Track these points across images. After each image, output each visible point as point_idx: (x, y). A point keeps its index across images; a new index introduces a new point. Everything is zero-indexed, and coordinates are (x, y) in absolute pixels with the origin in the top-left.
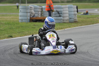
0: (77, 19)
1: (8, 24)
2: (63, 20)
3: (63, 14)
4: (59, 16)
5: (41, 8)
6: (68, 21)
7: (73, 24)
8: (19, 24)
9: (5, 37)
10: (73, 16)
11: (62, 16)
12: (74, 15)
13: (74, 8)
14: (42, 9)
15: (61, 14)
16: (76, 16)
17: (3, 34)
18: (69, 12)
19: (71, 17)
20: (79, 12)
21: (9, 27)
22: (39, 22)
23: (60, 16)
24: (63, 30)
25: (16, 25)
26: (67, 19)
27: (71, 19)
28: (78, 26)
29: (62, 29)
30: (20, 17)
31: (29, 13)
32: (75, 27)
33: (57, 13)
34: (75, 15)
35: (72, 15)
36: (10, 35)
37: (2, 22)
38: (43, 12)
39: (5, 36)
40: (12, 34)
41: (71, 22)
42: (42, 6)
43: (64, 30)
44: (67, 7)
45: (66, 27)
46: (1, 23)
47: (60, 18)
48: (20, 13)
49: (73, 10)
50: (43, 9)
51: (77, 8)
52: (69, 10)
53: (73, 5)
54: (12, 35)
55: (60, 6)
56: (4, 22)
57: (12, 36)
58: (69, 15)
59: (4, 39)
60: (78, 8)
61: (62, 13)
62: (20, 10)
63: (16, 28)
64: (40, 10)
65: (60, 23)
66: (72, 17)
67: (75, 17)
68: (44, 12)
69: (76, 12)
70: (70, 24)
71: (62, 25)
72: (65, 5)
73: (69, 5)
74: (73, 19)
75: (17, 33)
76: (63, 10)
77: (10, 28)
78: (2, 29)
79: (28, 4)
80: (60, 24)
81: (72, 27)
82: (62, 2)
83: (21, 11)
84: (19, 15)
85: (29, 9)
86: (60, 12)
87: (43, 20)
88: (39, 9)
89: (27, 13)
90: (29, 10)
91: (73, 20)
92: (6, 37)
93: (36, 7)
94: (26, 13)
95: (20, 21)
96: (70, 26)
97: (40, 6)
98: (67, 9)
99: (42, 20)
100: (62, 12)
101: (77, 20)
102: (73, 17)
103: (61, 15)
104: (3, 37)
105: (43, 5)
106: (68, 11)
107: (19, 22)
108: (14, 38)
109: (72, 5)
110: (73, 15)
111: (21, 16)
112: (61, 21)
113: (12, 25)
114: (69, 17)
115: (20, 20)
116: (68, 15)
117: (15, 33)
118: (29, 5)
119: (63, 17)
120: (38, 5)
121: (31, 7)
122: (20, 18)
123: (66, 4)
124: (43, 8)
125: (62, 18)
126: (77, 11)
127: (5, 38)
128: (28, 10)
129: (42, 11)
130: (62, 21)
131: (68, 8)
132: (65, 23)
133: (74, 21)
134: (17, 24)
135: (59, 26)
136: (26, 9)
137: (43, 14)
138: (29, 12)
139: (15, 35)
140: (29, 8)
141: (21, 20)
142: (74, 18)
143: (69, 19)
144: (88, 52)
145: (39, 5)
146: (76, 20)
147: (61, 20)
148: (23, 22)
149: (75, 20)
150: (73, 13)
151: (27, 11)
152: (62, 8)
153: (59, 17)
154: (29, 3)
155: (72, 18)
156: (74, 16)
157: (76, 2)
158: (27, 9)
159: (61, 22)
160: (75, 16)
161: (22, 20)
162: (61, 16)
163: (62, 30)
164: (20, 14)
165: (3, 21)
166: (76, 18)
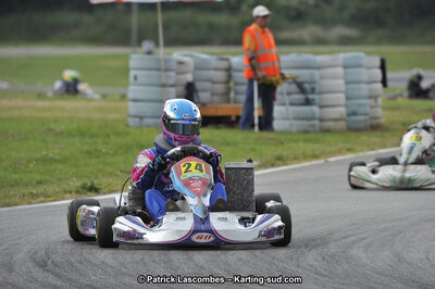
0: (383, 116)
1: (82, 134)
2: (321, 120)
3: (320, 93)
4: (302, 101)
5: (224, 64)
6: (342, 125)
7: (364, 137)
8: (127, 134)
9: (65, 192)
10: (363, 101)
11: (317, 101)
12: (370, 97)
13: (369, 68)
14: (229, 70)
15: (313, 91)
16: (380, 101)
17: (60, 179)
18: (347, 83)
19: (355, 108)
20: (390, 84)
21: (85, 148)
22: (218, 128)
23: (308, 102)
24: (321, 161)
25: (113, 138)
26: (337, 116)
27: (354, 114)
28: (385, 147)
29: (315, 157)
30: (131, 104)
31: (173, 86)
32: (372, 149)
33: (294, 88)
34: (375, 98)
35: (359, 98)
36: (89, 184)
37: (52, 126)
38: (232, 84)
39: (67, 188)
40: (97, 178)
41: (354, 129)
42: (227, 60)
43: (327, 162)
44: (341, 62)
45: (333, 148)
46: (49, 130)
47: (306, 109)
48: (131, 88)
49: (364, 74)
50: (236, 70)
51: (383, 67)
52: (346, 74)
53: (368, 53)
54: (96, 182)
55: (310, 57)
56: (63, 127)
57: (97, 186)
58: (348, 98)
59: (63, 199)
60: (388, 67)
61: (317, 91)
62: (132, 73)
63: (115, 154)
64: (221, 76)
65: (306, 132)
66: (360, 105)
67: (372, 107)
68: (236, 84)
69: (380, 85)
70: (353, 135)
71: (317, 141)
72: (331, 53)
73: (349, 55)
74: (366, 114)
75: (119, 173)
76: (322, 78)
77: (88, 152)
78: (51, 155)
79: (169, 50)
80: (308, 136)
81: (362, 151)
82: (320, 42)
83: (136, 78)
84: (131, 95)
85: (171, 70)
86: (307, 86)
87: (233, 118)
88: (216, 69)
89: (164, 86)
90: (173, 74)
91: (365, 121)
92: (70, 192)
93: (204, 60)
94: (159, 89)
95: (131, 121)
96: (349, 145)
97: (222, 59)
98: (340, 70)
99: (229, 117)
100: (317, 86)
101: (383, 121)
102: (365, 105)
103: (311, 96)
104: (58, 189)
105: (235, 55)
106: (345, 79)
107: (127, 125)
108: (104, 194)
109: (362, 55)
110: (364, 98)
111: (135, 100)
112: (312, 122)
113: (99, 140)
114: (346, 106)
115: (135, 117)
116: (342, 96)
117: (110, 174)
118: (171, 54)
119: (321, 107)
120: (212, 54)
121: (181, 63)
122: (133, 108)
123: (334, 48)
124: (234, 66)
125: (315, 109)
126: (384, 82)
127: (68, 195)
128: (169, 73)
129: (230, 77)
130: (317, 122)
131: (345, 67)
132: (328, 131)
133: (369, 123)
134: (117, 134)
135: (301, 144)
136: (159, 70)
137: (232, 95)
138: (172, 82)
139: (110, 180)
140: (174, 66)
141: (137, 120)
142: (368, 110)
143: (349, 115)
144: (427, 258)
145: (217, 54)
146: (376, 118)
147: (313, 119)
148: (148, 126)
149: (374, 122)
150: (365, 89)
151: (163, 81)
152: (319, 68)
153: (302, 104)
154: (172, 42)
155: (361, 110)
156: (367, 101)
157: (379, 41)
158: (166, 70)
159: (312, 126)
160: (372, 102)
161: (141, 118)
162: (313, 100)
163: (315, 162)
164: (133, 91)
165: (56, 120)
166: (379, 112)
